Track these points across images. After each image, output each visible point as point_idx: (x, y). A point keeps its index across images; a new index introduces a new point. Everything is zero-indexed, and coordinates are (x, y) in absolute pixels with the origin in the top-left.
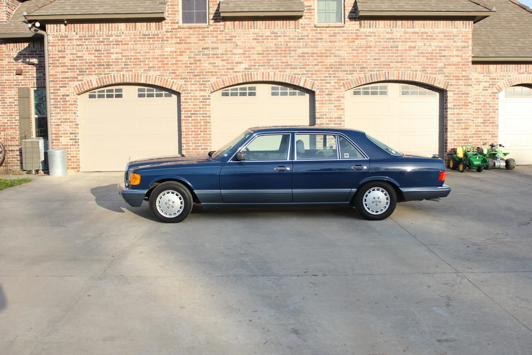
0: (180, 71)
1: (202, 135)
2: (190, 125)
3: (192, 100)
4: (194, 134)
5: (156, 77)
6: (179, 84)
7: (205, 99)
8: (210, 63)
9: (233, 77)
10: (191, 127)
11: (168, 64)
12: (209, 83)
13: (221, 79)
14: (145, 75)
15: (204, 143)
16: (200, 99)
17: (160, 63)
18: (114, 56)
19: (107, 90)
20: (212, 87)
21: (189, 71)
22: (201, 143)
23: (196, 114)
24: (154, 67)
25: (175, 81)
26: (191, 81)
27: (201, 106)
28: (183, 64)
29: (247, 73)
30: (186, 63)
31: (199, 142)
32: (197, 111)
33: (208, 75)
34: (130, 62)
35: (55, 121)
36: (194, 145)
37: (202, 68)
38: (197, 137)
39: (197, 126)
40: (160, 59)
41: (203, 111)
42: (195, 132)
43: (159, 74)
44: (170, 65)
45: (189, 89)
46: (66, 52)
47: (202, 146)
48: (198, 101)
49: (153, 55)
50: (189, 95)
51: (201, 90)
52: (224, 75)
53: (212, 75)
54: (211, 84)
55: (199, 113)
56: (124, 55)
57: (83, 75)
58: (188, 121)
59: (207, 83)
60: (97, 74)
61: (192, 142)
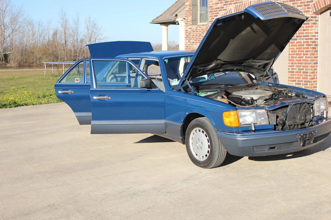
1: (304, 58)
2: (295, 47)
4: (298, 58)
10: (296, 50)
12: (312, 3)
15: (305, 67)
20: (315, 7)
22: (303, 67)
23: (300, 37)
27: (305, 28)
31: (302, 65)
36: (297, 68)
38: (300, 60)
39: (301, 48)
41: (306, 33)
42: (299, 54)
47: (303, 69)
54: (314, 4)
55: (302, 35)
57: (227, 5)
58: (293, 44)
59: (310, 3)
60: (234, 3)
61: (296, 65)
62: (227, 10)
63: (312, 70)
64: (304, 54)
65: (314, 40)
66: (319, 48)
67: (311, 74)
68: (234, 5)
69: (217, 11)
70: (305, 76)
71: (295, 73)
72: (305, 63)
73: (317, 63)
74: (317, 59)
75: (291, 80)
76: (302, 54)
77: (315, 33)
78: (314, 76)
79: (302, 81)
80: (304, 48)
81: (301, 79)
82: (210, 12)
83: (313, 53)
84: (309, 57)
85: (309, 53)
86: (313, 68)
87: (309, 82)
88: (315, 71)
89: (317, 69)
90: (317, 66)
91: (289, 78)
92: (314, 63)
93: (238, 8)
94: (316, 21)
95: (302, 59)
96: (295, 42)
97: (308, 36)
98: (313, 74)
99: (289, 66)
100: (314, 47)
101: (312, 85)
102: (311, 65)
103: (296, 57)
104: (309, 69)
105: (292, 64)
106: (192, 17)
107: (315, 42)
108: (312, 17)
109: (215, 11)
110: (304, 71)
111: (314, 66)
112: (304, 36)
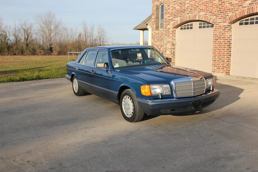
0: (214, 10)
1: (223, 52)
2: (217, 45)
3: (219, 29)
4: (219, 51)
5: (203, 16)
6: (213, 19)
7: (225, 28)
8: (229, 3)
9: (242, 11)
10: (217, 47)
11: (208, 7)
12: (228, 17)
13: (234, 13)
14: (199, 15)
15: (223, 57)
16: (223, 28)
17: (205, 7)
18: (186, 5)
19: (187, 25)
21: (218, 10)
22: (222, 57)
23: (220, 38)
24: (202, 10)
25: (211, 17)
26: (219, 17)
27: (223, 33)
28: (216, 6)
29: (250, 7)
30: (217, 5)
31: (221, 56)
33: (228, 12)
34: (193, 8)
35: (165, 42)
36: (218, 58)
37: (225, 7)
38: (220, 53)
39: (220, 46)
40: (205, 4)
41: (224, 36)
43: (204, 14)
44: (209, 7)
45: (218, 22)
46: (170, 6)
47: (222, 59)
48: (222, 29)
49: (203, 2)
51: (224, 22)
52: (236, 10)
53: (230, 11)
54: (229, 17)
55: (222, 37)
56: (190, 4)
57: (175, 17)
58: (216, 43)
59: (227, 17)
60: (180, 17)
61: (217, 56)
62: (175, 21)
63: (227, 59)
64: (222, 49)
65: (229, 41)
66: (232, 46)
67: (227, 62)
68: (179, 18)
69: (169, 21)
70: (223, 63)
71: (216, 61)
72: (223, 55)
73: (230, 55)
74: (231, 53)
75: (214, 66)
76: (221, 49)
77: (230, 36)
78: (229, 63)
79: (221, 67)
80: (222, 46)
81: (220, 65)
82: (165, 22)
83: (228, 49)
84: (225, 51)
85: (225, 49)
86: (228, 58)
87: (225, 67)
88: (229, 60)
89: (230, 59)
90: (230, 57)
91: (213, 64)
92: (229, 55)
93: (182, 20)
94: (230, 28)
95: (221, 52)
96: (217, 42)
97: (225, 38)
98: (228, 62)
99: (213, 57)
100: (229, 45)
101: (227, 69)
102: (227, 56)
103: (217, 51)
104: (226, 59)
105: (215, 55)
106: (156, 25)
107: (229, 42)
108: (228, 26)
109: (168, 21)
110: (222, 60)
111: (229, 57)
112: (222, 38)
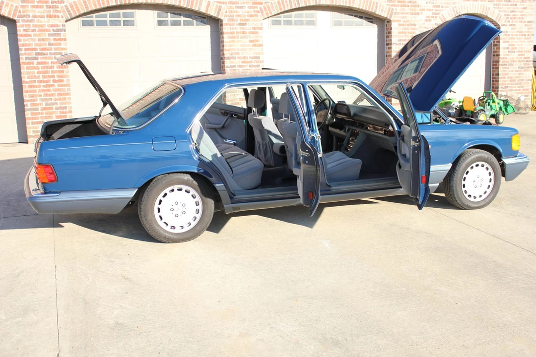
1: (56, 87)
2: (36, 71)
3: (37, 33)
4: (44, 86)
6: (12, 5)
7: (58, 30)
10: (37, 75)
12: (63, 5)
15: (60, 99)
16: (49, 30)
20: (68, 11)
22: (55, 100)
23: (44, 54)
27: (52, 42)
31: (53, 97)
32: (45, 49)
36: (44, 103)
38: (49, 90)
39: (47, 72)
41: (55, 49)
42: (44, 82)
45: (31, 14)
47: (57, 104)
48: (47, 33)
50: (31, 24)
51: (50, 16)
54: (66, 6)
55: (48, 52)
58: (31, 65)
59: (59, 5)
61: (41, 98)
64: (54, 81)
70: (60, 113)
71: (40, 111)
76: (51, 81)
84: (66, 85)
85: (63, 79)
91: (28, 119)
95: (51, 88)
96: (35, 63)
99: (26, 101)
103: (39, 86)
104: (68, 103)
105: (32, 96)
110: (59, 106)
112: (51, 54)
